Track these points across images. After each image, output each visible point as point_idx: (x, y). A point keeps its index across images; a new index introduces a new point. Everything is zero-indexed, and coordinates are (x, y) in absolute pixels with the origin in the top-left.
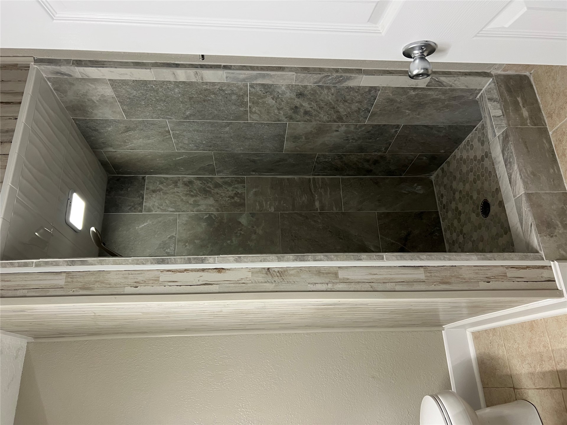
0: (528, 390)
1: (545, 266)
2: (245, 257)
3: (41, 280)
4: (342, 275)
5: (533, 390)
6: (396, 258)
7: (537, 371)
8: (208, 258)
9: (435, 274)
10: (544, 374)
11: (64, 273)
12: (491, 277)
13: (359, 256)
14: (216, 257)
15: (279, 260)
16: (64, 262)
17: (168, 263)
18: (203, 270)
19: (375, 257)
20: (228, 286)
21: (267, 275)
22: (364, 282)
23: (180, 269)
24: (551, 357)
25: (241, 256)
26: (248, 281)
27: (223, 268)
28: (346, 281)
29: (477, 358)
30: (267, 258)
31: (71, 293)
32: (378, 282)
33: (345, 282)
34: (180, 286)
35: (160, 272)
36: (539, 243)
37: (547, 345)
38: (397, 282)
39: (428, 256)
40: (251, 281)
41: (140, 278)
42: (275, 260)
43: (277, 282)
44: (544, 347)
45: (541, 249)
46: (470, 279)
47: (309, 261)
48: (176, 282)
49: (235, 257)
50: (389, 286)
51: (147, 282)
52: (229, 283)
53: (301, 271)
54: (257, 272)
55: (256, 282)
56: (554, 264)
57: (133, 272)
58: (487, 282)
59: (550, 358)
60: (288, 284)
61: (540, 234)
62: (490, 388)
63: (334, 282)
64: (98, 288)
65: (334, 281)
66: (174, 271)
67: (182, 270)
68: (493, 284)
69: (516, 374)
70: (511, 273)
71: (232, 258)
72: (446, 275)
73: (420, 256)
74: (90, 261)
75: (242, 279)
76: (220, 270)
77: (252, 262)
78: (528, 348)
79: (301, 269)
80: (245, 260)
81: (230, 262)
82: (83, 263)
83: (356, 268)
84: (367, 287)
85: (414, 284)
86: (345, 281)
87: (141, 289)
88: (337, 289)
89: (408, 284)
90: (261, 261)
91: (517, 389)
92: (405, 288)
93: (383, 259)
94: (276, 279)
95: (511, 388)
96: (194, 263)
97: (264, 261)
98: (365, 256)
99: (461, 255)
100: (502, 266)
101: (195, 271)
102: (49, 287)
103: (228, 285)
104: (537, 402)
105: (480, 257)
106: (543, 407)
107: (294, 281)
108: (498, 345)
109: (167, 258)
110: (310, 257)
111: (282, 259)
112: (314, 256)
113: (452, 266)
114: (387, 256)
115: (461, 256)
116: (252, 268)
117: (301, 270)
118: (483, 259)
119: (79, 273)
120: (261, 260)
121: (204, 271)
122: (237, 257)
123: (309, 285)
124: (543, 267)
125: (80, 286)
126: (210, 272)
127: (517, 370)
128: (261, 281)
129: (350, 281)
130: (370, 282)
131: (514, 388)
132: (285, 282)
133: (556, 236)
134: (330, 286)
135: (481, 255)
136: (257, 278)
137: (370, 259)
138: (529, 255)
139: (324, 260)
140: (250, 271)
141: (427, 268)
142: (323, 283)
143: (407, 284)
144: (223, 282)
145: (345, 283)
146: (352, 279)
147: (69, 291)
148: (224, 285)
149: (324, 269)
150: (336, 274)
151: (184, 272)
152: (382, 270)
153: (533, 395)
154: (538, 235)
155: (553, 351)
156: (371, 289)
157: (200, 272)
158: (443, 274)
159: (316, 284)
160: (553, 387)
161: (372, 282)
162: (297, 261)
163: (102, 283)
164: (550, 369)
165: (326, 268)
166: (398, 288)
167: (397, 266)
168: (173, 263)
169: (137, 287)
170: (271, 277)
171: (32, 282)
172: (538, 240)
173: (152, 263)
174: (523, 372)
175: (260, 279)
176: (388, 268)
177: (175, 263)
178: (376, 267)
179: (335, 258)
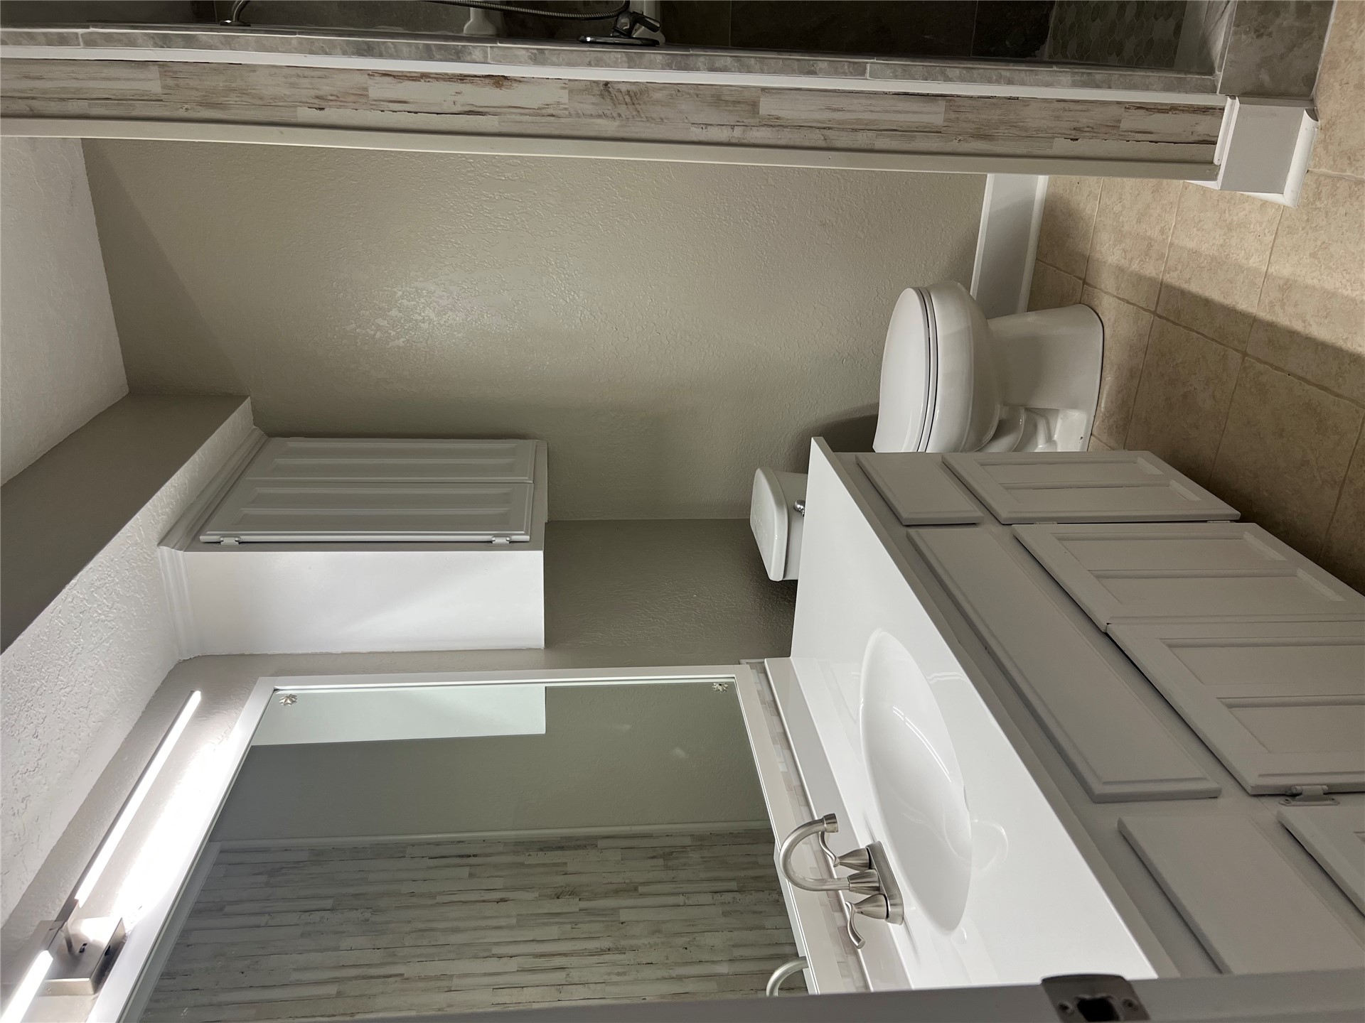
0: (1104, 294)
1: (1211, 108)
2: (554, 52)
3: (109, 79)
4: (767, 107)
5: (1111, 298)
6: (893, 73)
7: (1130, 270)
8: (470, 48)
9: (968, 115)
10: (1140, 278)
11: (154, 65)
12: (1084, 127)
13: (811, 62)
14: (487, 47)
15: (632, 64)
16: (145, 38)
17: (381, 56)
18: (462, 78)
19: (846, 67)
20: (520, 120)
21: (603, 98)
22: (812, 127)
23: (410, 72)
24: (1163, 255)
25: (545, 49)
26: (560, 112)
27: (506, 75)
28: (774, 123)
29: (1046, 201)
30: (604, 57)
31: (182, 113)
32: (842, 127)
33: (771, 126)
34: (416, 113)
35: (367, 76)
36: (1224, 48)
37: (1167, 230)
38: (881, 130)
39: (964, 72)
40: (567, 112)
41: (325, 88)
42: (621, 62)
43: (624, 117)
44: (1162, 231)
45: (1222, 67)
46: (1038, 130)
47: (698, 70)
48: (405, 102)
49: (530, 50)
50: (862, 139)
51: (341, 99)
52: (522, 114)
53: (679, 94)
54: (581, 91)
55: (578, 114)
56: (1232, 105)
57: (307, 73)
58: (1072, 139)
59: (1161, 257)
60: (648, 124)
61: (1238, 26)
62: (1048, 264)
63: (747, 124)
64: (237, 106)
65: (747, 121)
66: (398, 76)
67: (416, 75)
68: (1083, 147)
69: (1098, 260)
70: (1130, 122)
71: (523, 52)
72: (989, 118)
73: (948, 69)
74: (204, 37)
75: (548, 105)
76: (499, 81)
77: (571, 64)
78: (1134, 222)
79: (677, 87)
80: (554, 59)
81: (521, 62)
82: (190, 43)
83: (801, 92)
84: (816, 138)
85: (915, 136)
86: (772, 123)
87: (331, 115)
88: (753, 141)
89: (905, 136)
90: (590, 64)
91: (1087, 284)
92: (894, 145)
93: (863, 73)
94: (622, 109)
95: (1080, 278)
96: (441, 60)
97: (597, 65)
98: (826, 63)
99: (1038, 70)
100: (1118, 103)
101: (445, 80)
102: (131, 98)
103: (518, 118)
104: (1109, 319)
105: (1079, 78)
106: (1114, 331)
107: (663, 116)
108: (1090, 192)
109: (378, 42)
110: (702, 59)
111: (638, 62)
112: (711, 58)
113: (1010, 98)
114: (873, 65)
115: (1036, 75)
116: (570, 80)
117: (679, 91)
118: (1084, 85)
119: (186, 67)
120: (590, 62)
121: (463, 80)
122: (535, 51)
123: (693, 129)
124: (1205, 110)
125: (197, 99)
126: (477, 84)
127: (1101, 253)
128: (589, 113)
129: (783, 124)
130: (824, 128)
131: (1085, 282)
132: (642, 117)
133: (1270, 35)
134: (737, 134)
135: (1083, 73)
136: (582, 105)
137: (836, 73)
138: (1189, 79)
139: (733, 69)
140: (565, 88)
141: (954, 101)
142: (723, 125)
143: (901, 136)
144: (506, 109)
145: (771, 128)
146: (788, 120)
147: (178, 109)
148: (509, 117)
149: (728, 93)
150: (754, 105)
151: (420, 81)
152: (855, 101)
153: (1108, 306)
154: (1233, 29)
155: (1171, 244)
156: (823, 144)
157: (455, 83)
158: (985, 117)
159: (709, 127)
160: (1144, 306)
161: (830, 128)
162: (671, 68)
163: (244, 93)
164: (1153, 274)
165: (735, 90)
166: (881, 143)
167: (890, 92)
168: (391, 57)
169: (323, 109)
170: (611, 104)
171: (92, 84)
172: (1225, 42)
173: (345, 53)
174: (1110, 261)
175: (588, 108)
176: (871, 95)
177: (397, 56)
178: (844, 92)
179: (757, 67)
